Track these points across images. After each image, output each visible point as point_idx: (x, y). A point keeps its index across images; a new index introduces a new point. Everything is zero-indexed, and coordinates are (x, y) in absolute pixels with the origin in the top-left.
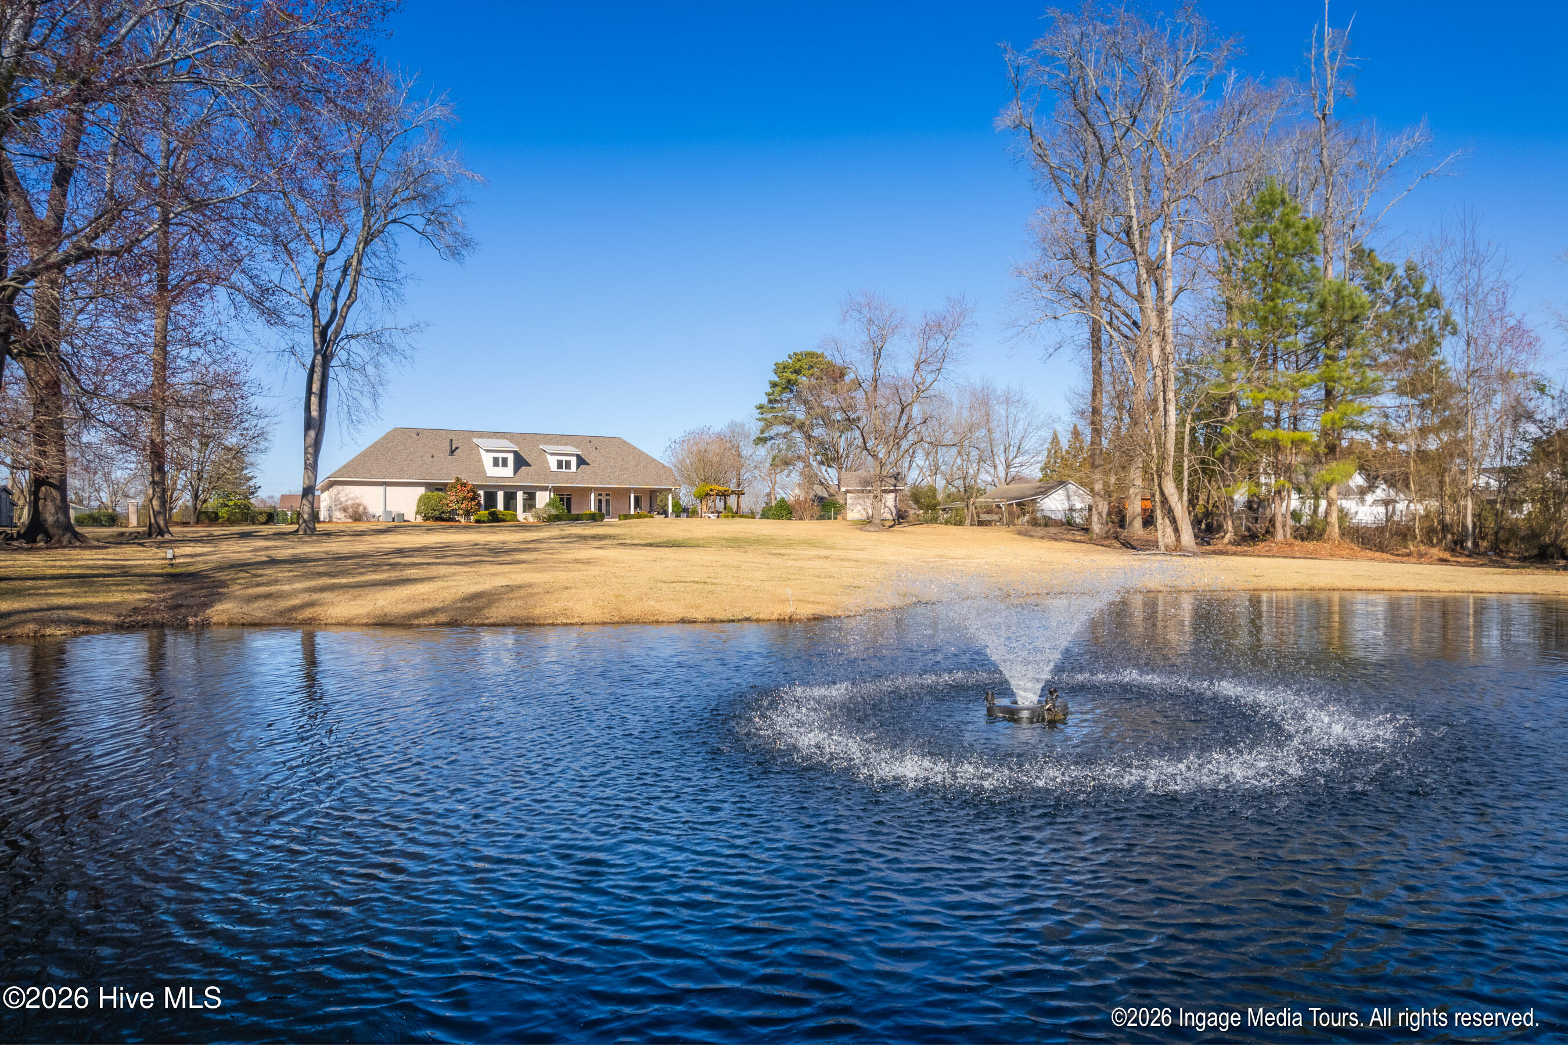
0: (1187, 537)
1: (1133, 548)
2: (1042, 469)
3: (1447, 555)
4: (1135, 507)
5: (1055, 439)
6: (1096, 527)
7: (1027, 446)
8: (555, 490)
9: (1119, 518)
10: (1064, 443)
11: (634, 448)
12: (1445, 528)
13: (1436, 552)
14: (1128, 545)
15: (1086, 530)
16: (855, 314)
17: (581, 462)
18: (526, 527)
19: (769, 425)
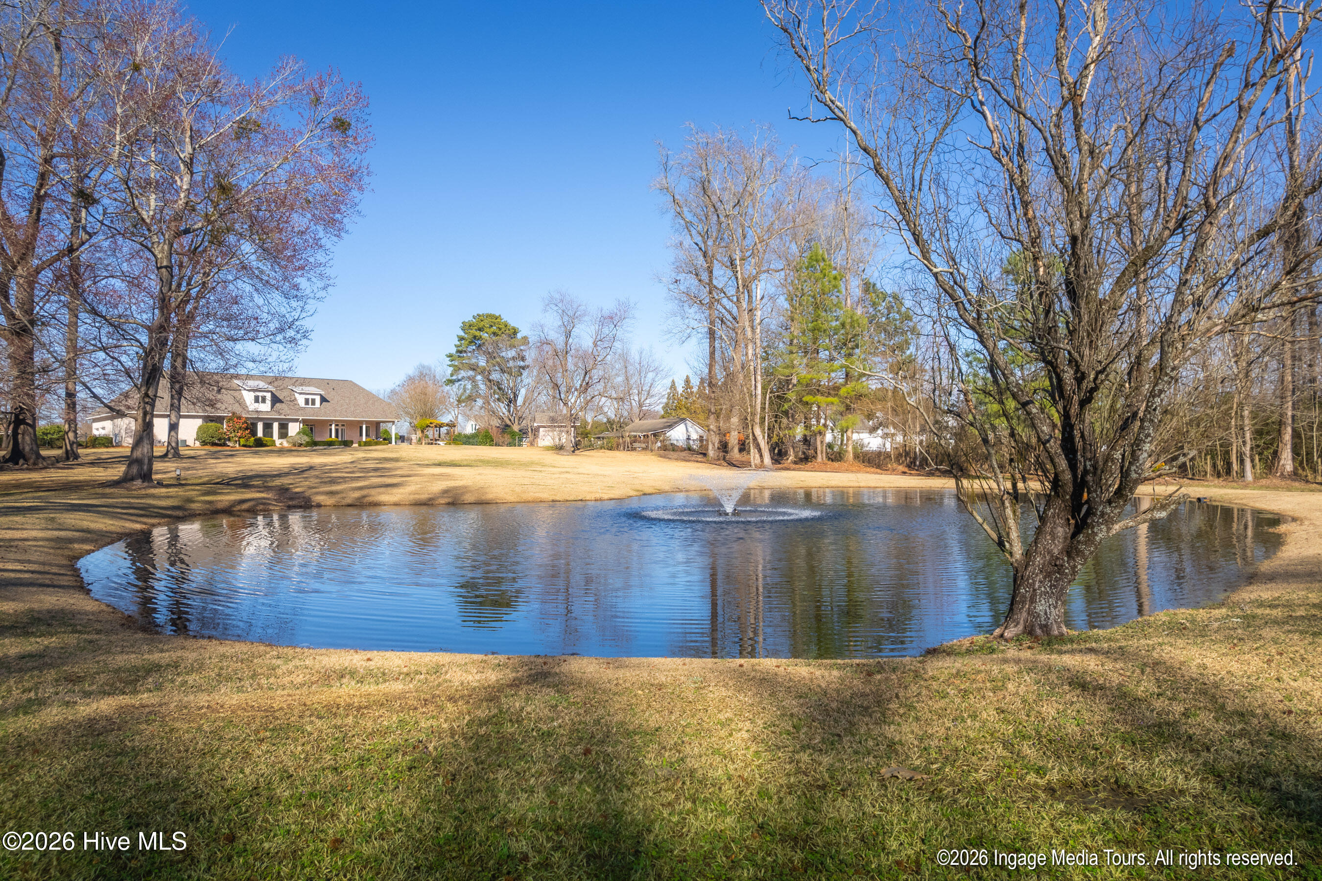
0: (767, 460)
1: (735, 466)
2: (664, 408)
3: (906, 470)
4: (733, 439)
5: (673, 386)
6: (711, 453)
7: (654, 391)
8: (304, 422)
9: (724, 447)
10: (680, 390)
11: (364, 389)
12: (907, 454)
13: (901, 468)
14: (732, 464)
15: (705, 455)
16: (553, 306)
17: (323, 400)
18: (281, 452)
19: (457, 369)
